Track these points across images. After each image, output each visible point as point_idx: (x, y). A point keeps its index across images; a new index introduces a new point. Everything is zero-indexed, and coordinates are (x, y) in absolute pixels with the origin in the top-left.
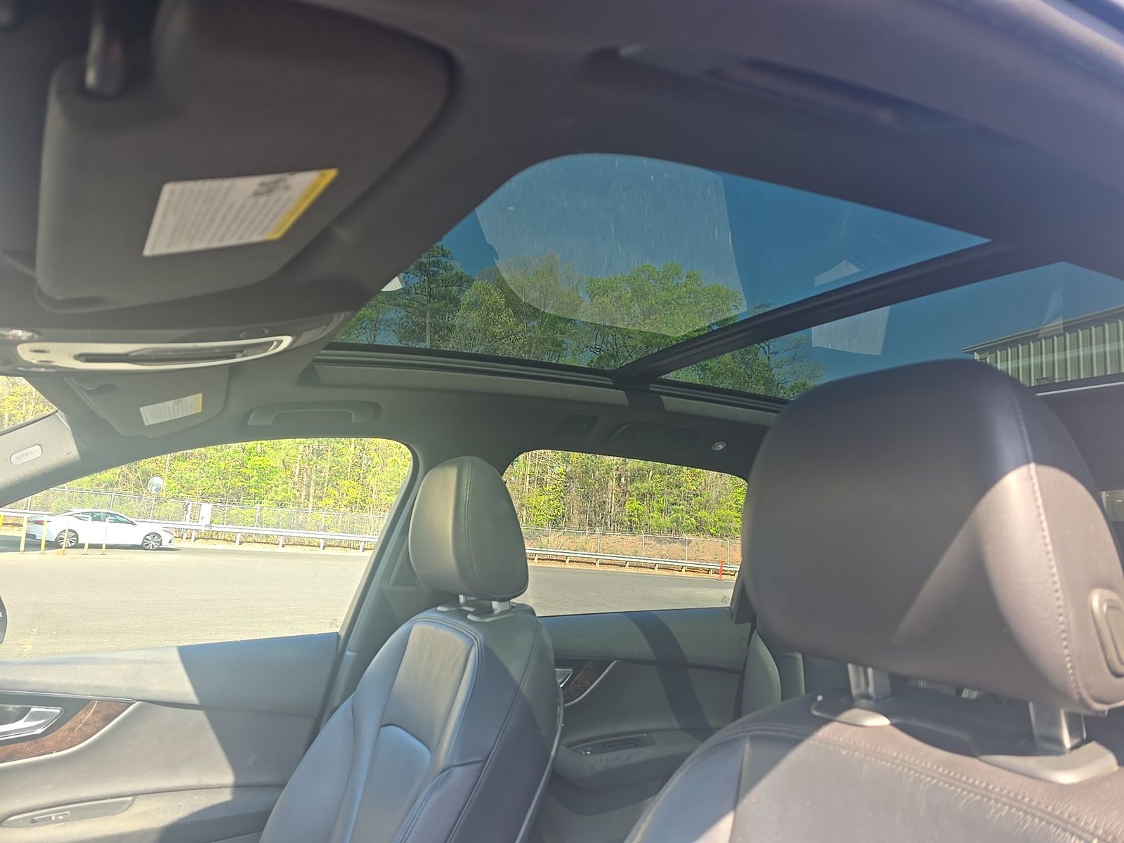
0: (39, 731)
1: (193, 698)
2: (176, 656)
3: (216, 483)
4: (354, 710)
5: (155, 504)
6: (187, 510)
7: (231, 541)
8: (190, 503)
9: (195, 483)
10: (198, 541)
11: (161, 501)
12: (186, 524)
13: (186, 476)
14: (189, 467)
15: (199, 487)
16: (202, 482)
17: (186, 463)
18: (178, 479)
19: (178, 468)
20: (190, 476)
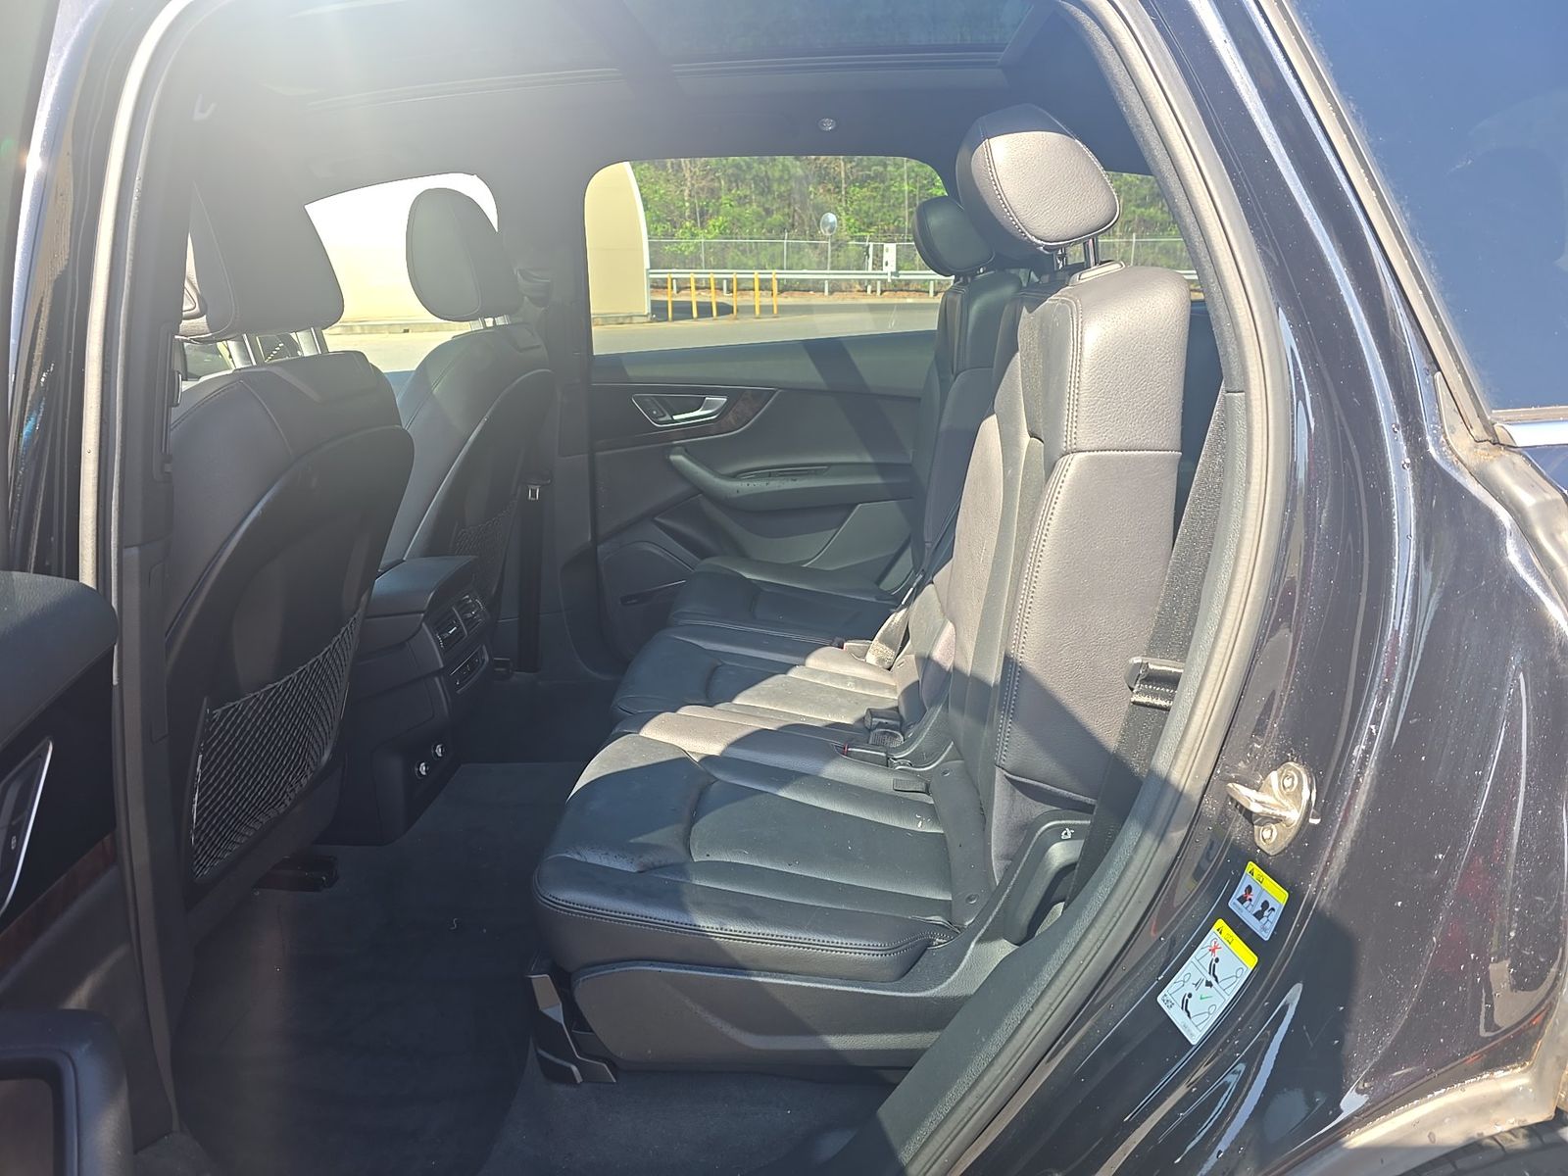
5: (832, 251)
6: (868, 255)
7: (924, 292)
8: (871, 244)
9: (876, 215)
10: (885, 294)
11: (838, 245)
12: (869, 273)
13: (865, 208)
14: (868, 193)
15: (882, 221)
16: (884, 214)
17: (865, 190)
18: (857, 213)
19: (855, 198)
20: (870, 208)
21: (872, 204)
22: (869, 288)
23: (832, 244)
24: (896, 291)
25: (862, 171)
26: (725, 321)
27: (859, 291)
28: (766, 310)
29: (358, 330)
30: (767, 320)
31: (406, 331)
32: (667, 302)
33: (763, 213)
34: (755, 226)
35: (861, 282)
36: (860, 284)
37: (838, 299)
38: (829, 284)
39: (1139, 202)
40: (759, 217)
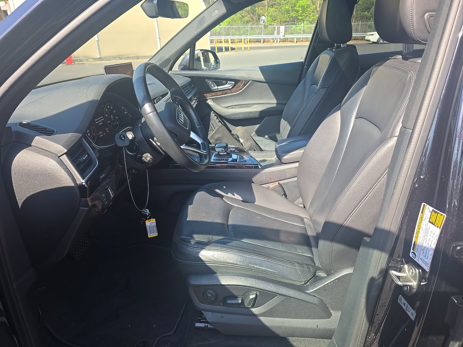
0: (231, 88)
1: (264, 80)
2: (258, 69)
3: (285, 16)
4: (305, 82)
5: (264, 29)
6: (275, 30)
7: (293, 42)
8: (276, 26)
9: (277, 17)
10: (281, 42)
11: (266, 27)
12: (275, 36)
13: (274, 14)
14: (274, 10)
15: (279, 19)
16: (280, 16)
17: (273, 9)
18: (271, 16)
19: (270, 11)
20: (275, 14)
21: (276, 13)
22: (275, 41)
23: (264, 27)
24: (284, 42)
25: (272, 2)
26: (233, 52)
27: (272, 42)
28: (246, 48)
29: (123, 58)
30: (246, 52)
31: (138, 59)
32: (215, 47)
33: (242, 17)
34: (239, 21)
35: (273, 39)
36: (272, 40)
37: (265, 45)
38: (263, 39)
39: (361, 10)
40: (241, 19)
